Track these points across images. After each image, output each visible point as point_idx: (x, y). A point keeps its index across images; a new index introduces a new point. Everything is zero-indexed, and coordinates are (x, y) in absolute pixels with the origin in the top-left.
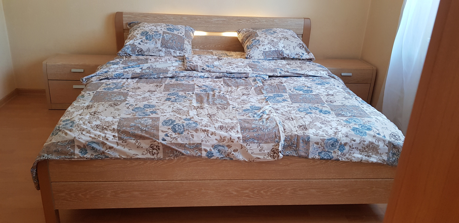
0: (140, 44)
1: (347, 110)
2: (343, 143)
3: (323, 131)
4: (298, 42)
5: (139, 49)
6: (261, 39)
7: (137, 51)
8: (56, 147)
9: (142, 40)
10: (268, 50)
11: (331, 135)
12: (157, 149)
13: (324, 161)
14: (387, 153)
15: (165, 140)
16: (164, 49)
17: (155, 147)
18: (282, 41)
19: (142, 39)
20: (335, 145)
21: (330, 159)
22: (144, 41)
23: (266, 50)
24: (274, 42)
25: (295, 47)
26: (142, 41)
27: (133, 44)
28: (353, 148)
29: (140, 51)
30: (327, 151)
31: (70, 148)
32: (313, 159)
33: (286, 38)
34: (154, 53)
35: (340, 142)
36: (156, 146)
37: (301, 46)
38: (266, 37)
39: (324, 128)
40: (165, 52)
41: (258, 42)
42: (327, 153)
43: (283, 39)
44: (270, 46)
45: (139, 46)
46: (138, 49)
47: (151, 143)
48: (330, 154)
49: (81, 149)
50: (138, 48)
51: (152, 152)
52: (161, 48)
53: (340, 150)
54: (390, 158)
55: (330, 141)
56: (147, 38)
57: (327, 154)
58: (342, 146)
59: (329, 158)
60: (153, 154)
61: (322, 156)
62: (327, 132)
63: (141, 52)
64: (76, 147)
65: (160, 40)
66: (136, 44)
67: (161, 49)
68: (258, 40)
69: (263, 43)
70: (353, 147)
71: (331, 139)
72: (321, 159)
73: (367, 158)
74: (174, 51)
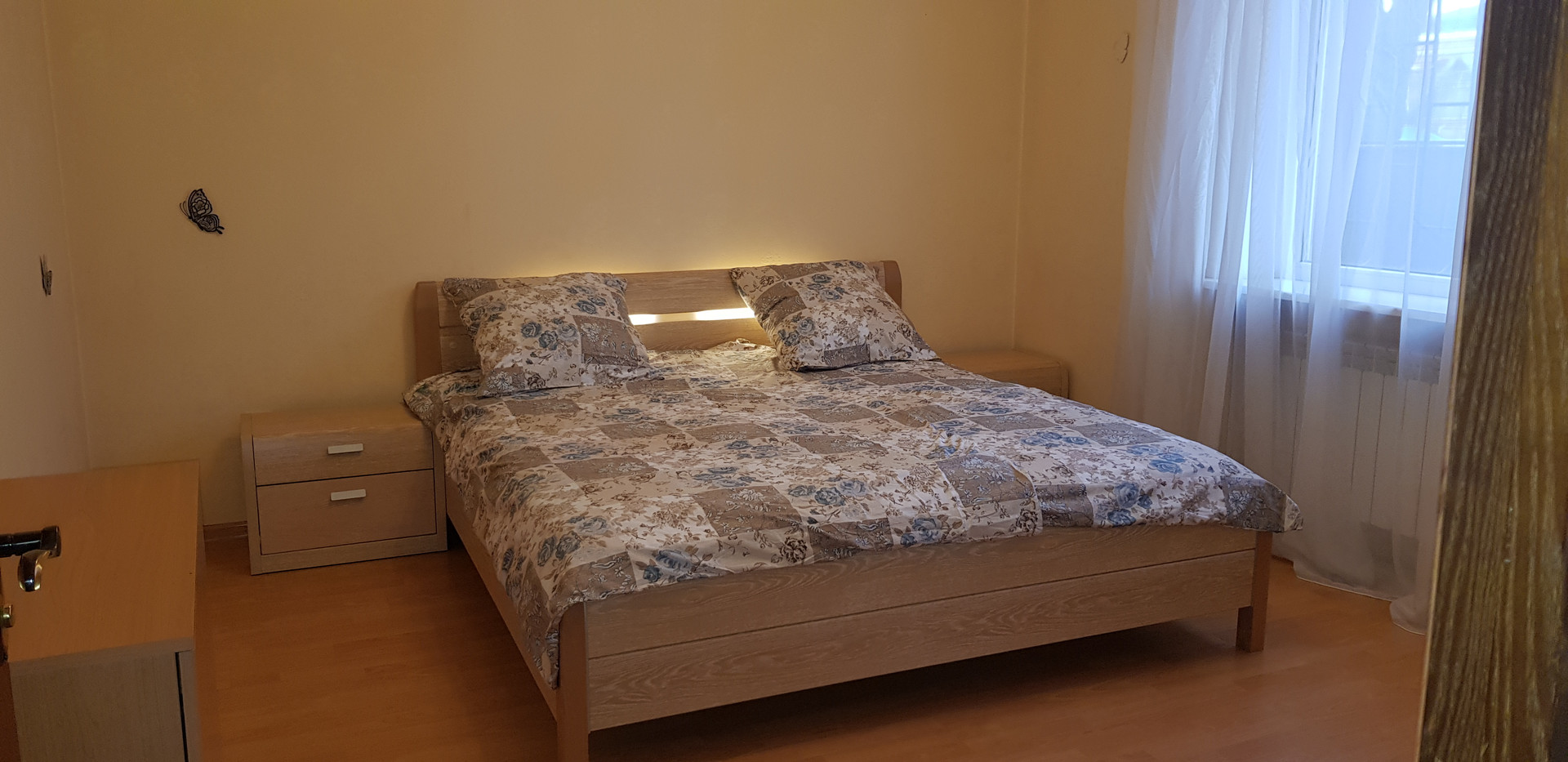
0: (529, 362)
1: (1113, 431)
2: (1145, 490)
3: (1103, 474)
4: (899, 321)
5: (530, 376)
6: (815, 317)
7: (526, 382)
8: (592, 573)
9: (533, 351)
10: (835, 348)
11: (1120, 478)
12: (801, 547)
13: (1118, 531)
14: (1223, 501)
15: (816, 522)
16: (591, 367)
17: (797, 543)
18: (864, 322)
19: (533, 348)
20: (1132, 496)
21: (1132, 523)
22: (540, 352)
23: (830, 349)
24: (848, 325)
25: (895, 335)
26: (533, 355)
27: (513, 366)
28: (1166, 499)
29: (533, 380)
30: (1122, 510)
31: (622, 572)
32: (1100, 527)
33: (870, 311)
34: (570, 380)
35: (1140, 489)
36: (799, 542)
37: (905, 329)
38: (826, 309)
39: (1103, 468)
40: (596, 374)
41: (809, 326)
42: (1122, 512)
43: (865, 314)
44: (840, 337)
45: (530, 368)
46: (528, 376)
47: (787, 536)
48: (1127, 515)
49: (646, 570)
50: (529, 373)
51: (792, 554)
52: (583, 366)
53: (1143, 506)
54: (1233, 511)
55: (1123, 489)
56: (545, 343)
57: (1122, 515)
58: (1145, 498)
59: (1128, 522)
60: (793, 558)
61: (1115, 520)
62: (1110, 473)
63: (535, 382)
64: (635, 567)
65: (580, 345)
66: (520, 365)
67: (584, 368)
68: (809, 320)
69: (823, 330)
70: (1165, 496)
71: (1123, 486)
72: (1114, 526)
73: (1191, 513)
74: (615, 367)
